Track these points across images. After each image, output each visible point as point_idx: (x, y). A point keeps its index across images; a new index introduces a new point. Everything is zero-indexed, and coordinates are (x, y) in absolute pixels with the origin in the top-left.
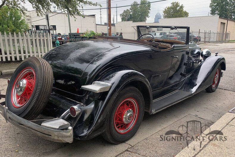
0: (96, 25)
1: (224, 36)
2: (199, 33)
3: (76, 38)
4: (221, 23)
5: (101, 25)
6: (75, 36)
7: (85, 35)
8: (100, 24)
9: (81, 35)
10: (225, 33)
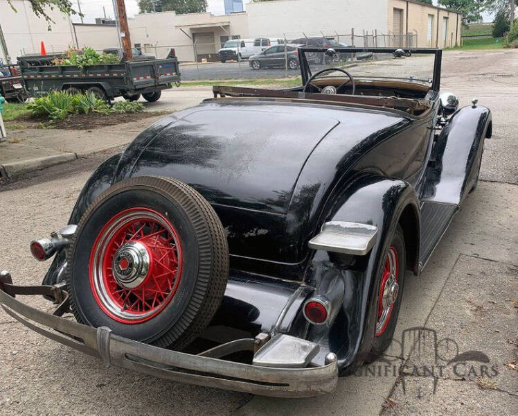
0: (74, 24)
1: (404, 40)
2: (352, 38)
3: (42, 69)
4: (395, 9)
5: (83, 25)
6: (37, 64)
7: (68, 61)
8: (81, 22)
9: (56, 61)
10: (405, 33)
